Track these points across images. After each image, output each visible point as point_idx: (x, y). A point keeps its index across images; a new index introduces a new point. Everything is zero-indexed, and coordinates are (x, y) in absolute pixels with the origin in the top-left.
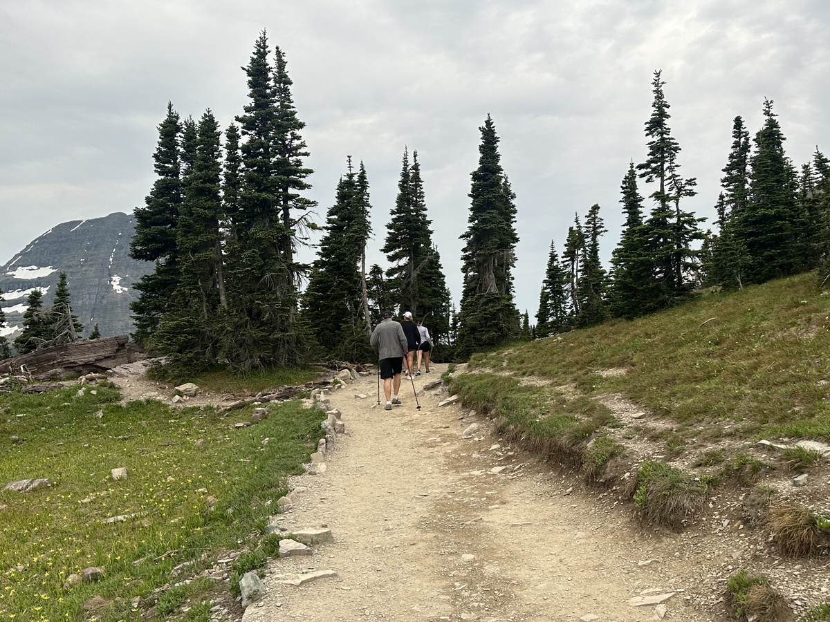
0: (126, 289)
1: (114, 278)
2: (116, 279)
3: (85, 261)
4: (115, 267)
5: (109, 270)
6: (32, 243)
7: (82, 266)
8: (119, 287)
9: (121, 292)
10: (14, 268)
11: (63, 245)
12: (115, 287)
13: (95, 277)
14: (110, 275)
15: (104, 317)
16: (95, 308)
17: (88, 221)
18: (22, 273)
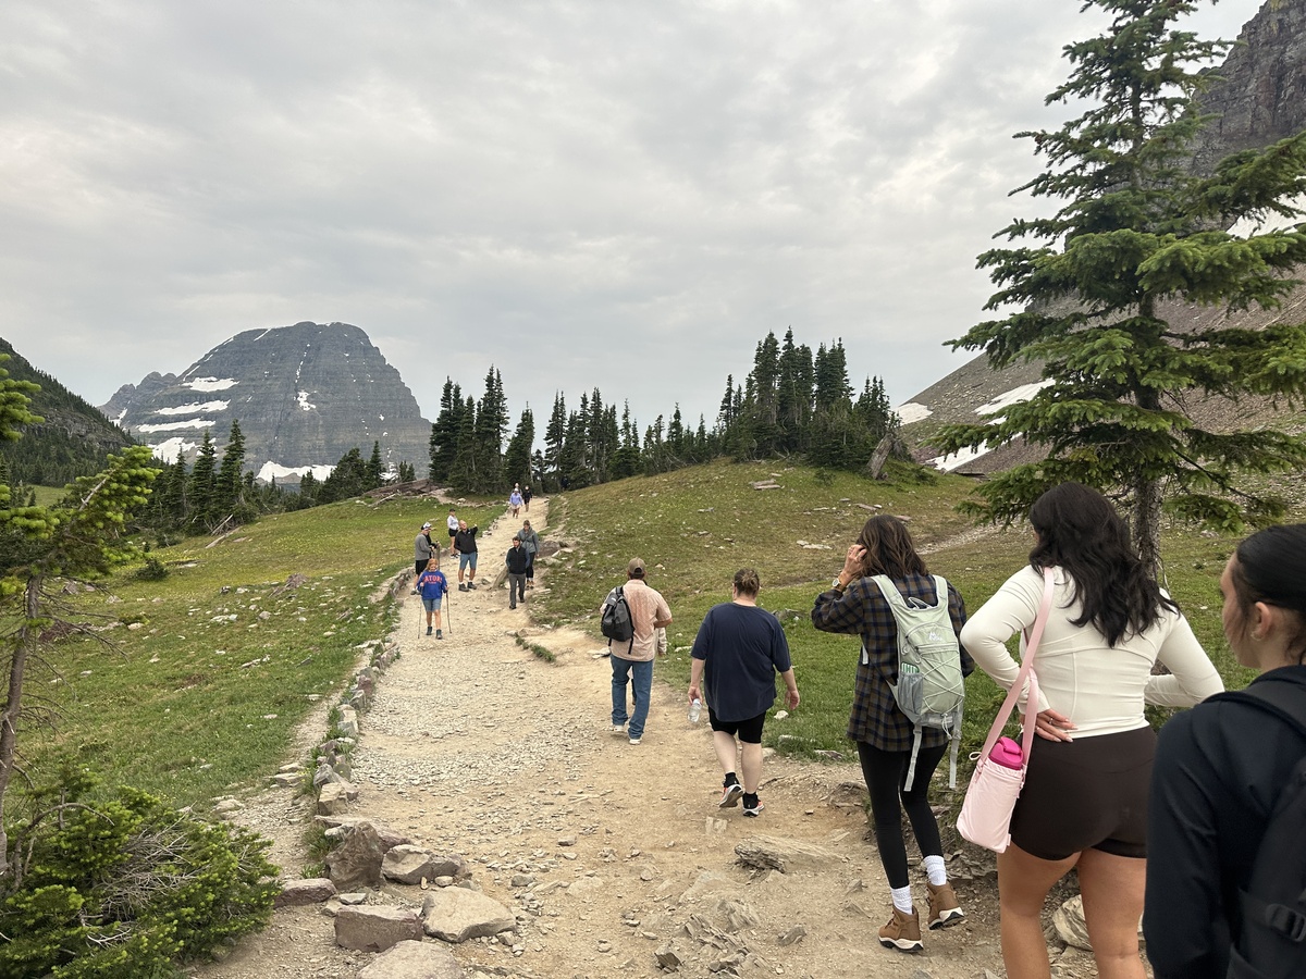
0: (314, 406)
1: (300, 394)
2: (303, 395)
3: (270, 374)
4: (302, 381)
5: (296, 385)
6: (211, 352)
7: (267, 379)
8: (307, 404)
9: (308, 409)
10: (191, 378)
11: (246, 355)
12: (302, 404)
13: (281, 392)
14: (297, 390)
15: (290, 436)
16: (279, 426)
17: (273, 329)
18: (200, 385)
